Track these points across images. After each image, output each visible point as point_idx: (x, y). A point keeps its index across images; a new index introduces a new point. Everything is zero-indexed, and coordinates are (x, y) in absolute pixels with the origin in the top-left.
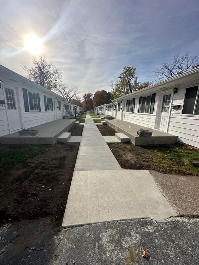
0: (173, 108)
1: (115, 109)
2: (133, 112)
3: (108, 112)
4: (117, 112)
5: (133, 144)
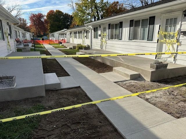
2: (119, 39)
3: (75, 39)
4: (93, 39)
5: (146, 80)
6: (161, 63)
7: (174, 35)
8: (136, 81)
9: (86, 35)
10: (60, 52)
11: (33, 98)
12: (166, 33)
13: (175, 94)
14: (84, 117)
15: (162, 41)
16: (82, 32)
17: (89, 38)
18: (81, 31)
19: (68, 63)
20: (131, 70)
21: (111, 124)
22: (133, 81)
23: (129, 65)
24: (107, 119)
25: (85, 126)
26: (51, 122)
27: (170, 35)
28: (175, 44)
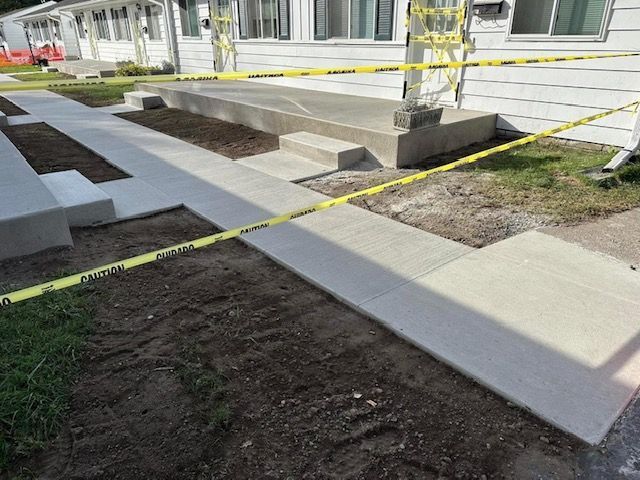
0: (477, 12)
1: (144, 23)
2: (282, 38)
3: (102, 44)
4: (180, 39)
5: (385, 165)
6: (425, 107)
7: (454, 17)
8: (356, 173)
9: (149, 22)
10: (53, 95)
11: (32, 256)
12: (432, 11)
13: (467, 193)
14: (233, 283)
15: (421, 38)
16: (130, 12)
17: (163, 35)
18: (124, 8)
19: (105, 135)
20: (337, 138)
21: (313, 288)
22: (346, 173)
23: (329, 124)
24: (299, 277)
25: (244, 302)
26: (133, 311)
27: (442, 17)
28: (457, 47)
